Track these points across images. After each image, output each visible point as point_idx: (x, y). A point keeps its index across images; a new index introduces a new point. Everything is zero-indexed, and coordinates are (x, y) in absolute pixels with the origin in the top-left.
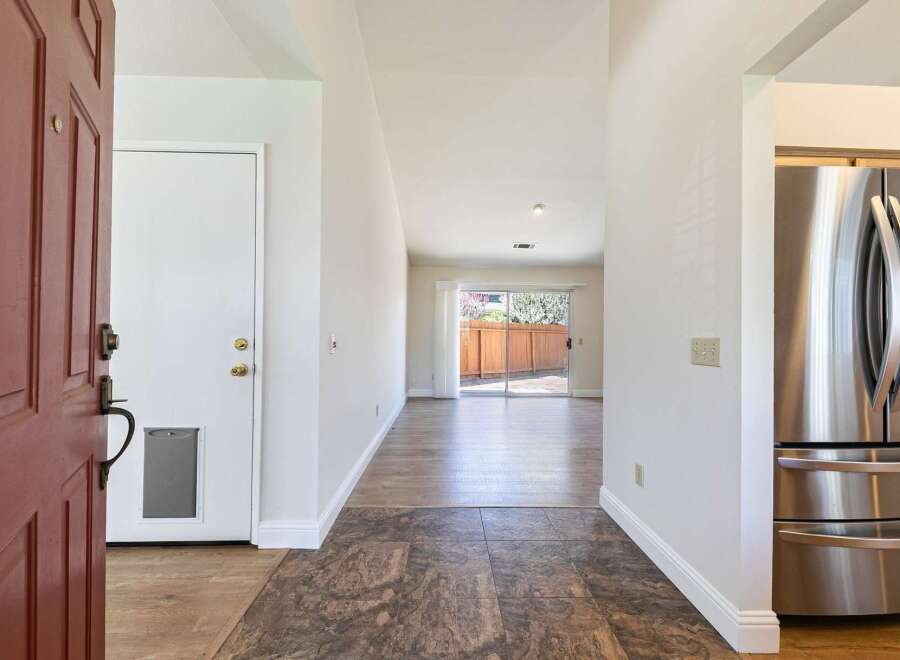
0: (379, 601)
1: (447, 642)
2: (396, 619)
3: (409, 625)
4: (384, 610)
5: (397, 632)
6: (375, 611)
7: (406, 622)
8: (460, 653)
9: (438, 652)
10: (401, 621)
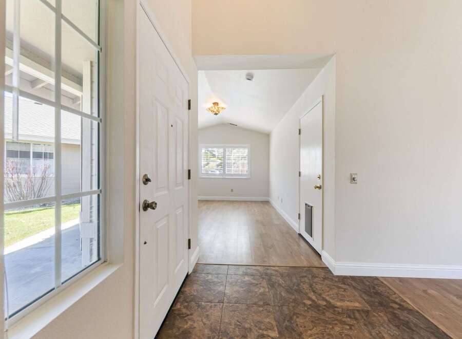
0: (316, 300)
1: (305, 327)
2: (309, 306)
3: (308, 312)
4: (312, 302)
5: (303, 308)
6: (310, 299)
7: (309, 310)
8: (301, 332)
9: (298, 323)
10: (308, 308)
